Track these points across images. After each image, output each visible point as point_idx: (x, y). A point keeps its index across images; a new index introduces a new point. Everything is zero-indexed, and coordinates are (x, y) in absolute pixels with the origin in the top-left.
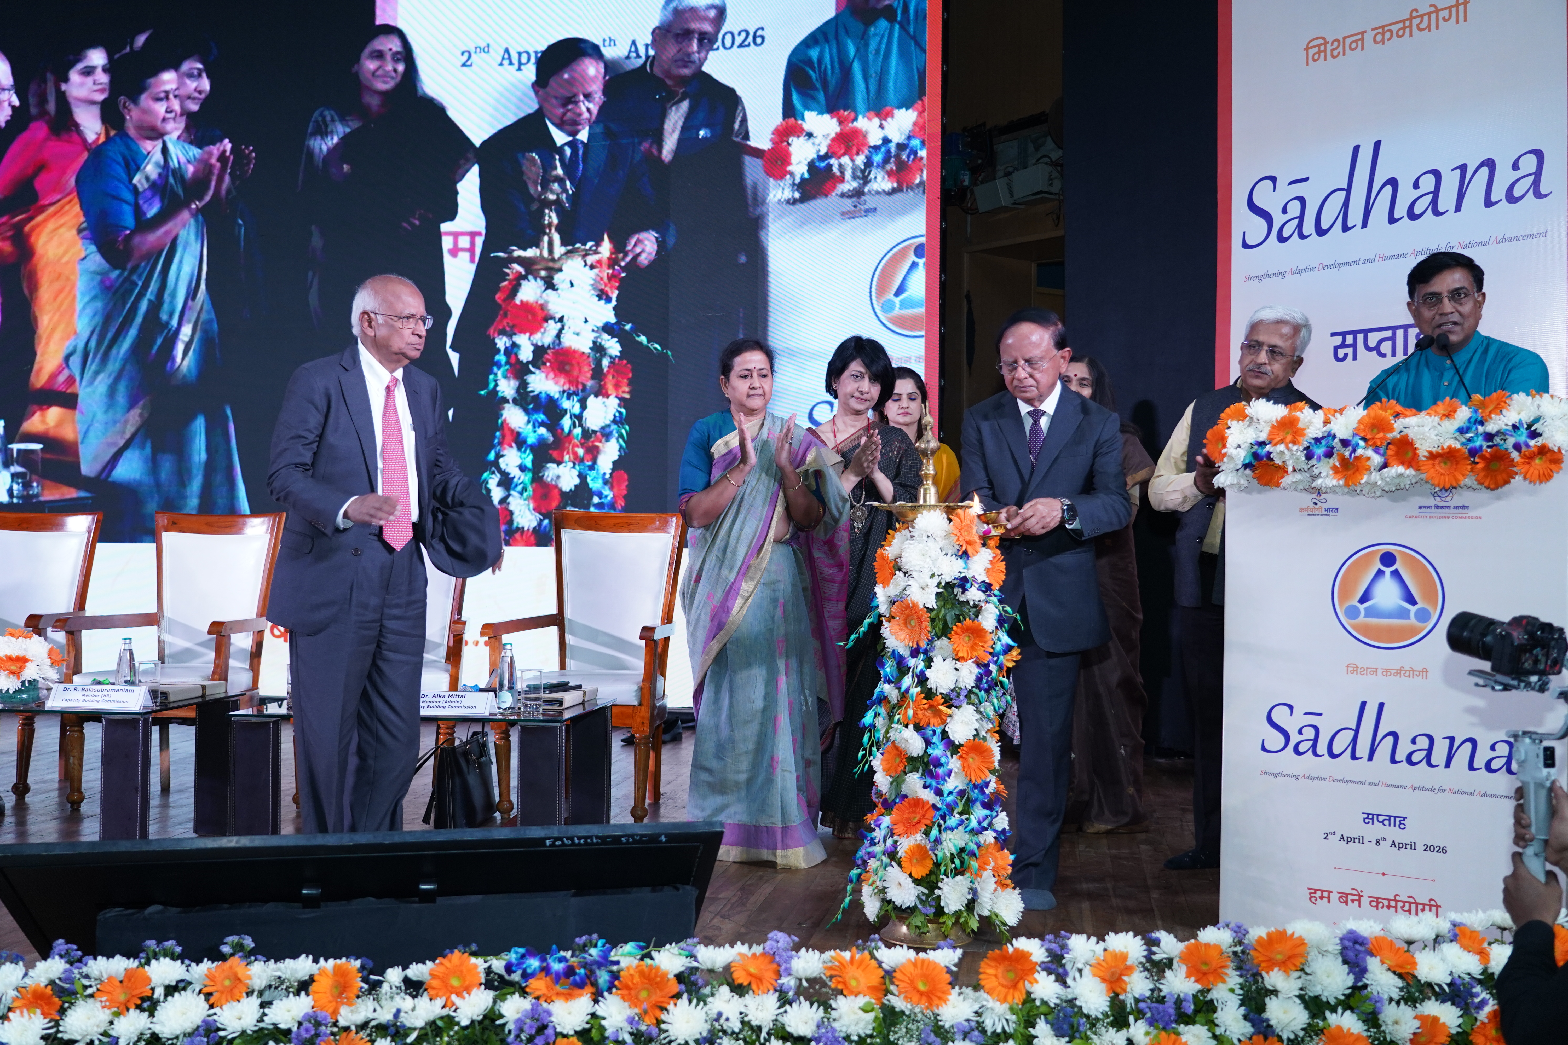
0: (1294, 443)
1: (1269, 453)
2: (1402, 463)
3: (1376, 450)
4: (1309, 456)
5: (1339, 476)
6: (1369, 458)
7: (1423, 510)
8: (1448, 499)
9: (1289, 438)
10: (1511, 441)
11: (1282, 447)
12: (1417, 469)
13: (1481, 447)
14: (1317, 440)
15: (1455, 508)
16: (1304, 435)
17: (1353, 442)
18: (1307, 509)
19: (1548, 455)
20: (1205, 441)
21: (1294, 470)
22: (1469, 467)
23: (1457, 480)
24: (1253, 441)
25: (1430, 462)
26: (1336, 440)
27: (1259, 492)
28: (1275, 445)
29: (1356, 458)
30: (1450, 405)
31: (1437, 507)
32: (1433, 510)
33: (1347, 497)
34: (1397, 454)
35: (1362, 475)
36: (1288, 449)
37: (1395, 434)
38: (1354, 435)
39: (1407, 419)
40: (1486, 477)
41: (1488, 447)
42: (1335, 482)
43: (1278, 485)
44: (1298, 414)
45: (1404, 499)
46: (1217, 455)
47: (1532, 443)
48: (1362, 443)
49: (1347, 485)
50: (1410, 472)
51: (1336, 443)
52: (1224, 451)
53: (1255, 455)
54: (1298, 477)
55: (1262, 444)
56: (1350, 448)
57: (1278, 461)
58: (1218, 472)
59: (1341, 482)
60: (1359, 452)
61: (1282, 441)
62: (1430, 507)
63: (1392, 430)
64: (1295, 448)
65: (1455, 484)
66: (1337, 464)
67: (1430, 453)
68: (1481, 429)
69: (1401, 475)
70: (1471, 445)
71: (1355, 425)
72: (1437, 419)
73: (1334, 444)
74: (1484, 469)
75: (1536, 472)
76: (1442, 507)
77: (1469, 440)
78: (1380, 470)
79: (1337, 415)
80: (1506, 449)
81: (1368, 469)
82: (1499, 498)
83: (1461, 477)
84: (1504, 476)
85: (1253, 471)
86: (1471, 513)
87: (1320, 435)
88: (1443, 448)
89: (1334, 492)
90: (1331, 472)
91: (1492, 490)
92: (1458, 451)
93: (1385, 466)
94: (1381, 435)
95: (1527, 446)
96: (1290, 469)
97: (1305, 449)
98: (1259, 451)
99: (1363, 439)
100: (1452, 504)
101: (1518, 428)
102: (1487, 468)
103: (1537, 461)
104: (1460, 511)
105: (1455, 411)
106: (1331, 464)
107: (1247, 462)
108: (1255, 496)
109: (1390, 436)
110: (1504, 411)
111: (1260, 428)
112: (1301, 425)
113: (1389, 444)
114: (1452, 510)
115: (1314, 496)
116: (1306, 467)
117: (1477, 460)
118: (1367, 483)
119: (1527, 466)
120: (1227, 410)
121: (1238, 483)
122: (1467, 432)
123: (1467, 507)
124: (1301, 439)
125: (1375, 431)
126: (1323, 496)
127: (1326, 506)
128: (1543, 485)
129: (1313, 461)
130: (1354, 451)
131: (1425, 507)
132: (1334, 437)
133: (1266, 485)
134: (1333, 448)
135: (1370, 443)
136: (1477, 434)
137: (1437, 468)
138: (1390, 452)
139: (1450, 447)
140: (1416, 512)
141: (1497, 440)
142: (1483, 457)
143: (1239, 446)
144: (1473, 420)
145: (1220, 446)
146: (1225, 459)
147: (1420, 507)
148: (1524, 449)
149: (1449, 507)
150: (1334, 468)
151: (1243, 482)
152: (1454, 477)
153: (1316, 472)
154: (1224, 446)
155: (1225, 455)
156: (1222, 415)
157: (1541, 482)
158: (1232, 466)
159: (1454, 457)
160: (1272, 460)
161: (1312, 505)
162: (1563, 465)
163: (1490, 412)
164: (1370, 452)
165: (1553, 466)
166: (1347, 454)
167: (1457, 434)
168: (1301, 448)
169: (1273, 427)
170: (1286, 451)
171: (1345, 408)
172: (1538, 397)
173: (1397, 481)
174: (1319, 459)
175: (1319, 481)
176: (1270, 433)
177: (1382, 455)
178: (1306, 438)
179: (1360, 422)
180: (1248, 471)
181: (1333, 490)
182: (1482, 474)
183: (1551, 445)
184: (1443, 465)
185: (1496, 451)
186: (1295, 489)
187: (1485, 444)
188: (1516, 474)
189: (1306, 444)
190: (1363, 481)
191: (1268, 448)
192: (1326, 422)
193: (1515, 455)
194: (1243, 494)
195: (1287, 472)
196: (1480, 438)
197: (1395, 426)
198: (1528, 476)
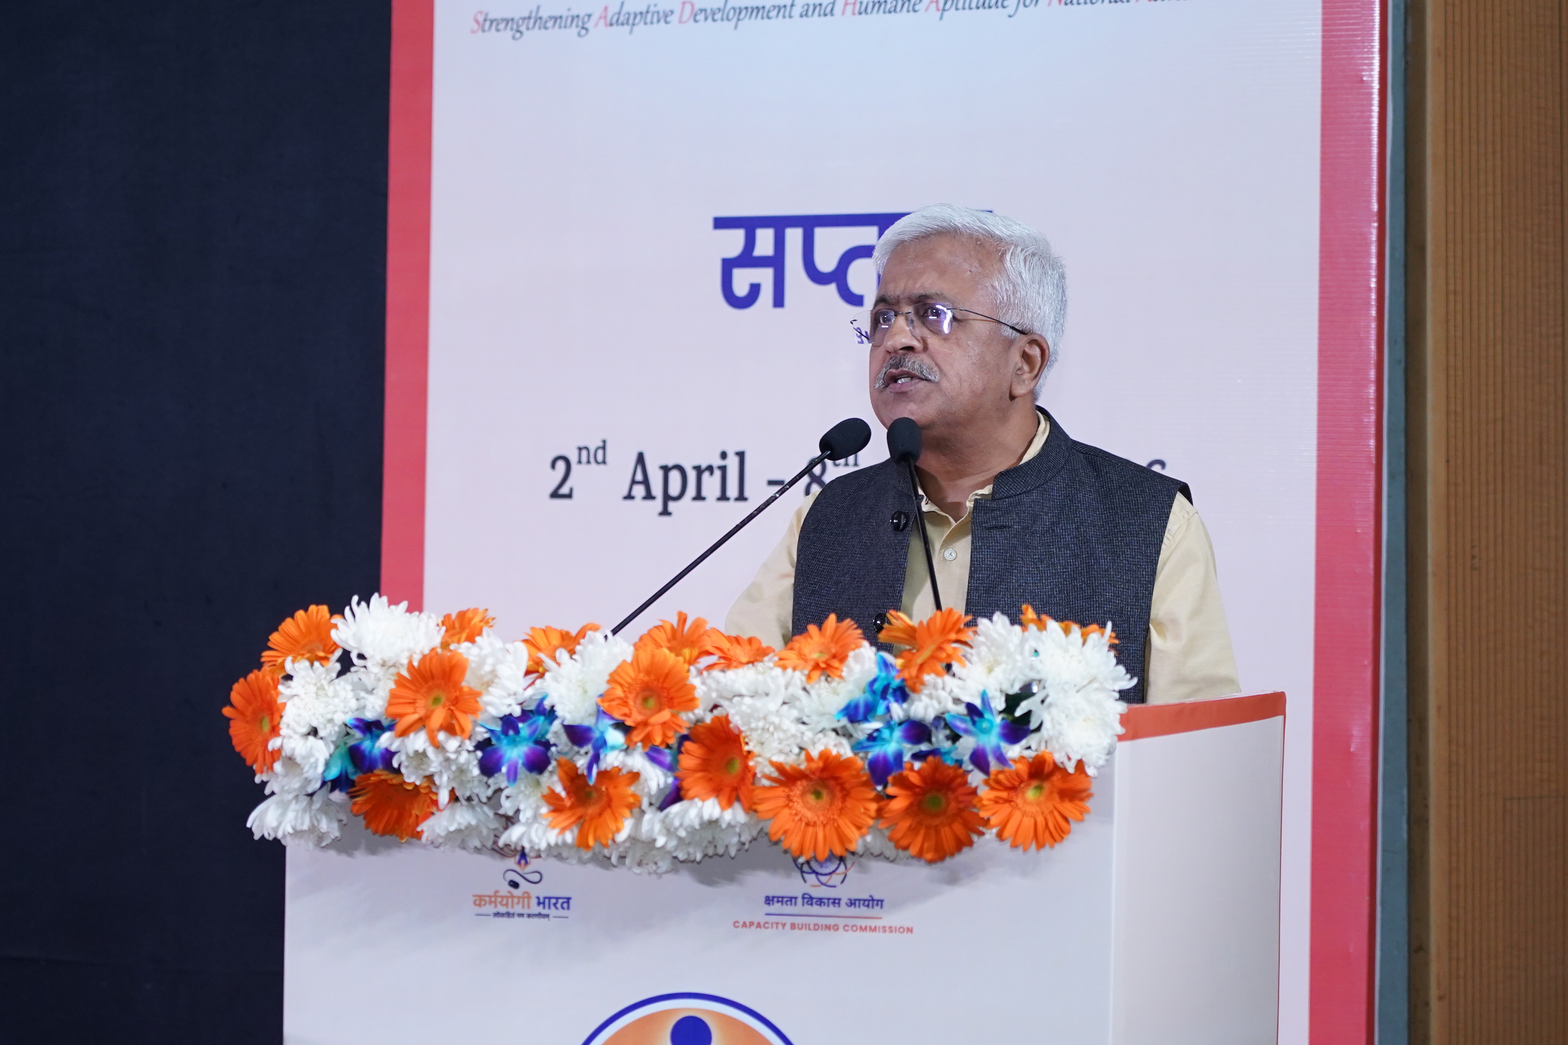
0: (450, 729)
1: (388, 755)
2: (717, 791)
3: (654, 756)
4: (489, 767)
5: (564, 819)
6: (635, 776)
7: (776, 907)
8: (836, 879)
9: (439, 716)
10: (967, 744)
11: (418, 741)
12: (750, 809)
13: (899, 756)
14: (509, 723)
15: (852, 903)
16: (474, 711)
17: (596, 735)
18: (494, 898)
19: (1056, 778)
20: (227, 711)
21: (454, 798)
22: (873, 807)
23: (843, 839)
24: (349, 719)
25: (781, 791)
26: (556, 725)
27: (372, 850)
28: (404, 733)
29: (603, 774)
30: (836, 638)
31: (809, 899)
32: (799, 908)
33: (592, 869)
34: (705, 766)
35: (617, 818)
36: (438, 747)
37: (701, 712)
38: (601, 713)
39: (731, 674)
40: (913, 830)
41: (916, 756)
42: (553, 837)
43: (418, 835)
44: (464, 649)
45: (731, 878)
46: (259, 750)
47: (1013, 751)
48: (615, 737)
49: (582, 843)
50: (735, 815)
51: (555, 732)
52: (274, 744)
53: (355, 755)
54: (463, 817)
55: (372, 728)
56: (589, 748)
57: (411, 778)
58: (264, 798)
59: (569, 837)
60: (611, 759)
61: (421, 723)
62: (792, 900)
63: (689, 702)
64: (452, 744)
65: (838, 851)
66: (559, 789)
67: (780, 768)
68: (898, 711)
69: (713, 823)
70: (876, 751)
71: (603, 687)
72: (799, 677)
73: (551, 737)
74: (908, 811)
75: (1028, 822)
76: (820, 901)
77: (872, 738)
78: (662, 808)
79: (562, 655)
80: (959, 763)
81: (635, 807)
82: (953, 880)
83: (851, 832)
84: (958, 827)
85: (352, 796)
86: (889, 918)
87: (517, 712)
88: (809, 758)
89: (559, 857)
90: (544, 810)
91: (930, 862)
92: (846, 764)
93: (675, 795)
94: (666, 715)
95: (1001, 759)
96: (443, 797)
97: (480, 746)
98: (367, 745)
99: (620, 726)
100: (844, 892)
101: (980, 714)
102: (915, 810)
103: (1031, 794)
104: (863, 910)
105: (843, 659)
106: (546, 791)
107: (334, 773)
108: (362, 860)
109: (687, 718)
110: (956, 667)
111: (368, 681)
112: (469, 682)
113: (684, 738)
114: (844, 910)
115: (511, 863)
116: (485, 794)
117: (891, 790)
118: (633, 839)
119: (1006, 809)
120: (288, 625)
121: (313, 829)
122: (866, 719)
123: (880, 902)
124: (466, 721)
125: (652, 703)
126: (534, 864)
127: (540, 891)
128: (1046, 852)
129: (500, 780)
130: (596, 759)
131: (781, 900)
132: (551, 714)
133: (389, 830)
134: (547, 745)
135: (637, 736)
136: (889, 725)
137: (798, 806)
138: (687, 761)
139: (825, 756)
140: (760, 911)
141: (940, 739)
142: (903, 782)
143: (314, 732)
144: (878, 686)
145: (266, 728)
146: (278, 766)
147: (769, 900)
148: (994, 766)
149: (836, 902)
150: (552, 798)
151: (328, 827)
152: (838, 830)
153: (507, 807)
154: (275, 730)
155: (276, 754)
156: (275, 638)
157: (1040, 846)
158: (296, 784)
159: (836, 779)
160: (398, 771)
161: (505, 889)
162: (1089, 804)
163: (921, 668)
164: (638, 761)
165: (1067, 807)
166: (581, 763)
167: (844, 721)
168: (469, 745)
169: (400, 681)
170: (431, 752)
171: (582, 634)
172: (1033, 628)
173: (708, 835)
174: (513, 775)
175: (514, 834)
176: (394, 698)
177: (670, 768)
178: (481, 717)
179: (614, 679)
180: (338, 796)
181: (556, 852)
182: (905, 824)
183: (1059, 757)
184: (811, 799)
185: (937, 768)
186: (463, 846)
187: (909, 751)
188: (986, 822)
189: (481, 734)
190: (621, 837)
191: (385, 740)
192: (535, 671)
193: (976, 778)
194: (332, 854)
195: (435, 803)
196: (898, 733)
197: (700, 691)
198: (1006, 834)
